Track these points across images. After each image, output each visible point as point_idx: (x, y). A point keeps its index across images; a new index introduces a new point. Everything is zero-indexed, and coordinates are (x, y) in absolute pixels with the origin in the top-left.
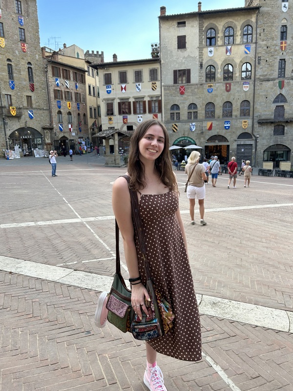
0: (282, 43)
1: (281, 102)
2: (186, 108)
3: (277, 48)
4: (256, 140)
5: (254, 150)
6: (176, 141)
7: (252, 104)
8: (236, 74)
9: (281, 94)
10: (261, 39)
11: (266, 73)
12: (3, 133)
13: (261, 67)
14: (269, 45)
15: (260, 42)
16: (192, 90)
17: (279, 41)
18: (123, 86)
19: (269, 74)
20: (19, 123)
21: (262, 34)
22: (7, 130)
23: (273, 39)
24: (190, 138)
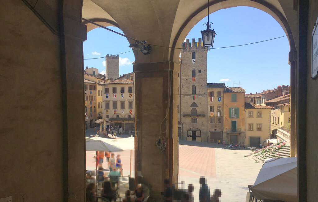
0: (193, 78)
1: (195, 106)
3: (191, 80)
4: (183, 125)
5: (182, 131)
7: (180, 107)
9: (194, 102)
11: (186, 92)
13: (184, 88)
14: (187, 78)
15: (182, 77)
17: (192, 77)
18: (115, 95)
19: (188, 92)
21: (183, 74)
23: (189, 76)
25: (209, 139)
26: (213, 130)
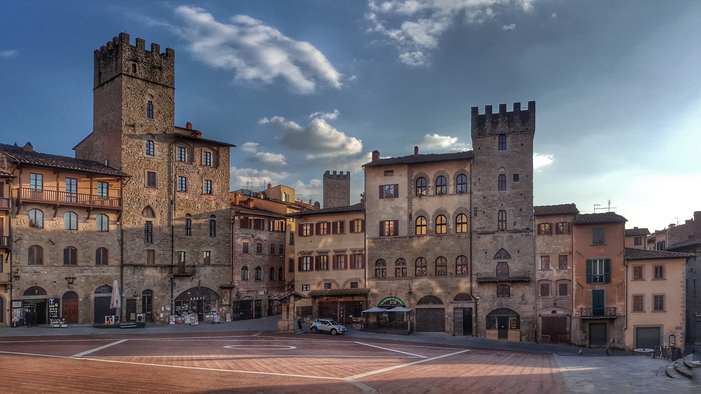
1: (505, 258)
2: (394, 264)
3: (495, 199)
4: (476, 303)
5: (474, 315)
6: (381, 302)
7: (469, 260)
8: (449, 226)
10: (476, 189)
11: (483, 226)
12: (170, 294)
13: (478, 218)
14: (486, 195)
15: (475, 192)
16: (400, 244)
17: (497, 191)
19: (487, 226)
20: (190, 283)
21: (477, 184)
22: (175, 291)
23: (490, 189)
24: (398, 299)
25: (540, 334)
26: (549, 313)
